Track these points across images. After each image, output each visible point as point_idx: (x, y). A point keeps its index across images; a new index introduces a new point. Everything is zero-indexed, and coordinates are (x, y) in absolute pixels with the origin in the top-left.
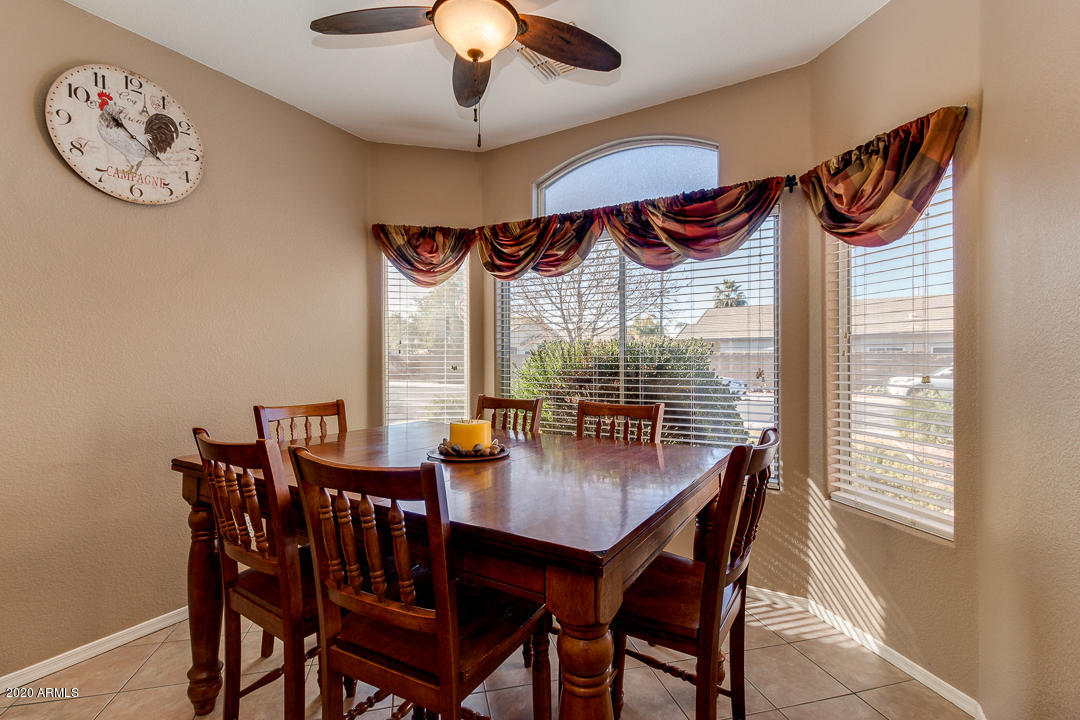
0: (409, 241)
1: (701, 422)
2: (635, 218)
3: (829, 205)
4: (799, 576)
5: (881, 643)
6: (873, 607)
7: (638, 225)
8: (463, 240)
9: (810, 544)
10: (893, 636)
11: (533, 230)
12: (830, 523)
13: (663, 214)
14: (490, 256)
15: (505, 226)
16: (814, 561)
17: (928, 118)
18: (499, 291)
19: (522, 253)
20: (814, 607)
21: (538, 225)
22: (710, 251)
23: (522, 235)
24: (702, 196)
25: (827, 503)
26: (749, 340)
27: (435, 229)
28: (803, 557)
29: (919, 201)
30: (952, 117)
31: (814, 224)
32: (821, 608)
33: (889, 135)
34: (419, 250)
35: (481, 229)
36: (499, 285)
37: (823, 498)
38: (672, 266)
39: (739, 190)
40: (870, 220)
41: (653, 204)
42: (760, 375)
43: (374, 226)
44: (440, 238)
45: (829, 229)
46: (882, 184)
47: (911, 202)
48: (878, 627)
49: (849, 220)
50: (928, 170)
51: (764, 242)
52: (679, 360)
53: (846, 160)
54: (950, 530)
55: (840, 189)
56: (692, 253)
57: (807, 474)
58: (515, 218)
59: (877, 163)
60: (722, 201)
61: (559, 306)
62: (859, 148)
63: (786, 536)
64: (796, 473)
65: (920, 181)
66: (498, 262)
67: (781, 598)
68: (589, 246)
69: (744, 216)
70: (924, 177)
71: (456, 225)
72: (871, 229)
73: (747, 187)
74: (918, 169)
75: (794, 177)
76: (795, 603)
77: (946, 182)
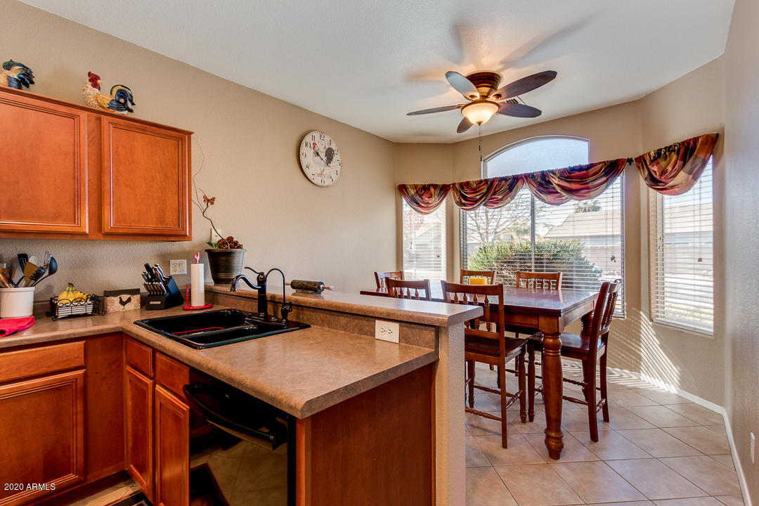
0: (417, 192)
1: (579, 283)
2: (542, 179)
3: (650, 174)
4: (637, 362)
5: (678, 389)
6: (673, 371)
7: (543, 182)
8: (444, 189)
9: (642, 345)
10: (684, 385)
11: (484, 185)
12: (652, 332)
13: (559, 178)
14: (459, 198)
15: (468, 184)
16: (643, 353)
17: (698, 138)
18: (461, 216)
19: (478, 197)
20: (643, 376)
21: (487, 183)
22: (585, 196)
23: (478, 188)
24: (580, 169)
25: (651, 323)
26: (606, 236)
27: (430, 185)
28: (638, 352)
29: (695, 176)
30: (710, 139)
31: (643, 184)
32: (648, 377)
33: (680, 144)
34: (423, 197)
35: (454, 184)
36: (461, 213)
37: (648, 321)
38: (563, 203)
39: (601, 165)
40: (671, 184)
41: (553, 172)
42: (613, 258)
43: (399, 186)
44: (432, 190)
45: (650, 186)
46: (676, 167)
47: (691, 176)
48: (676, 380)
49: (661, 182)
50: (699, 162)
51: (615, 190)
52: (565, 251)
53: (658, 153)
54: (712, 330)
55: (655, 168)
56: (575, 197)
57: (640, 309)
58: (473, 179)
59: (674, 157)
60: (592, 171)
61: (474, 218)
62: (665, 148)
63: (628, 341)
64: (634, 309)
65: (695, 167)
66: (463, 201)
67: (625, 373)
68: (516, 192)
69: (605, 179)
70: (697, 165)
71: (440, 183)
72: (672, 187)
73: (605, 164)
74: (694, 162)
75: (631, 159)
76: (634, 376)
77: (709, 166)
